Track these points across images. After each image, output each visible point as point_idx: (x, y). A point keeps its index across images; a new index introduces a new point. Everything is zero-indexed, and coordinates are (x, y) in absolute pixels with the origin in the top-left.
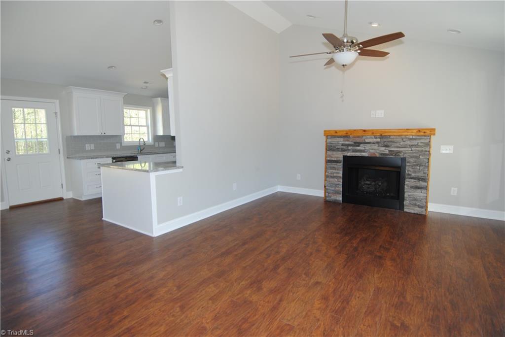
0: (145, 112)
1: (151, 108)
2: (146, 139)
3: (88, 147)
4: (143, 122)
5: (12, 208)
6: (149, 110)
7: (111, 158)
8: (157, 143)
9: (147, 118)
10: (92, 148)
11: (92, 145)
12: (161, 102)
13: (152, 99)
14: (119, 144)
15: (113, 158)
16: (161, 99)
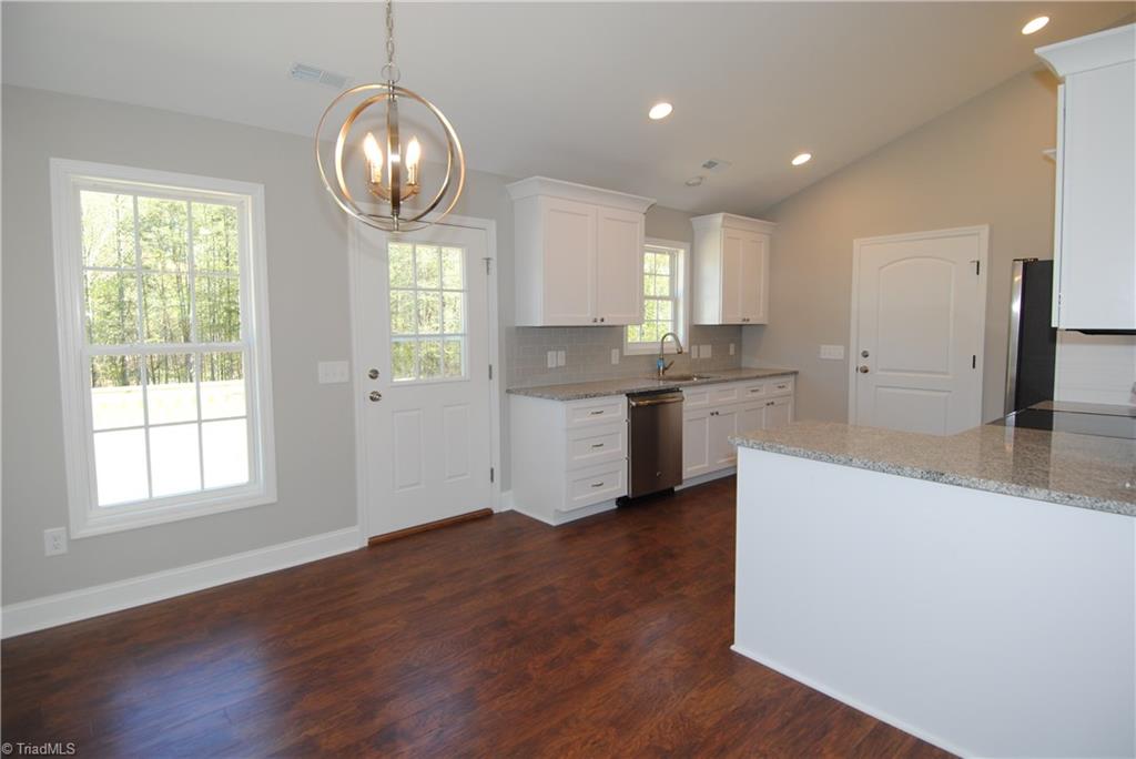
0: (668, 257)
1: (688, 245)
3: (553, 359)
4: (663, 287)
5: (376, 545)
6: (681, 252)
7: (624, 396)
8: (694, 348)
9: (673, 276)
10: (562, 362)
11: (562, 354)
12: (723, 226)
13: (692, 219)
14: (617, 351)
15: (630, 396)
16: (724, 218)
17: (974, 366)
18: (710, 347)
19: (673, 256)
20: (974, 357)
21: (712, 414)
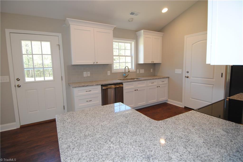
0: (130, 44)
1: (135, 40)
2: (130, 67)
3: (86, 74)
4: (128, 53)
5: (23, 127)
6: (133, 42)
7: (101, 85)
8: (138, 70)
9: (131, 49)
10: (89, 75)
11: (89, 73)
12: (144, 34)
13: (136, 33)
14: (110, 71)
15: (102, 86)
16: (143, 31)
17: (222, 77)
18: (144, 70)
19: (131, 44)
20: (222, 73)
21: (135, 90)
